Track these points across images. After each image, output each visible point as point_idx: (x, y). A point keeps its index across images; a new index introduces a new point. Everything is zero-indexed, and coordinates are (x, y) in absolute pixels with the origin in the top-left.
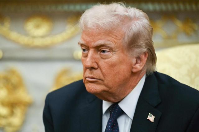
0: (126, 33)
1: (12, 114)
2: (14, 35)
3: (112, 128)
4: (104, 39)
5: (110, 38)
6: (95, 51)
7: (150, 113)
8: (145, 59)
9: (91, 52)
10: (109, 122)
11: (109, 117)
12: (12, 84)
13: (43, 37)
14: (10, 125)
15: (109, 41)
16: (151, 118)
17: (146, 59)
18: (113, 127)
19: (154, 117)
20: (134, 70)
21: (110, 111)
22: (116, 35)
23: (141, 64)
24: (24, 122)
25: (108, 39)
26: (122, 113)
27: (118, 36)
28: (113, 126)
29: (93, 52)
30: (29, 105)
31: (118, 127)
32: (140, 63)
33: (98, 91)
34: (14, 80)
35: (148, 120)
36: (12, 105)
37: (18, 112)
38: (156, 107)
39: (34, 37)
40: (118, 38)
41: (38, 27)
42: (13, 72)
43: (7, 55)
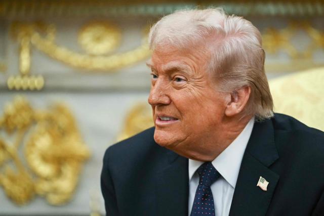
0: (213, 54)
1: (59, 174)
2: (62, 52)
3: (202, 201)
4: (179, 60)
5: (187, 60)
6: (165, 78)
7: (261, 177)
8: (245, 96)
9: (160, 80)
10: (198, 191)
11: (198, 184)
12: (59, 128)
13: (106, 55)
14: (55, 191)
15: (186, 63)
16: (263, 184)
17: (247, 97)
18: (204, 199)
19: (268, 183)
20: (228, 113)
21: (200, 175)
22: (198, 56)
23: (239, 103)
24: (77, 187)
25: (185, 61)
26: (218, 177)
27: (200, 58)
28: (205, 197)
29: (162, 80)
30: (85, 160)
31: (212, 198)
32: (238, 101)
33: (169, 141)
34: (62, 121)
35: (259, 187)
36: (59, 161)
37: (69, 171)
38: (271, 167)
39: (93, 56)
40: (200, 62)
41: (98, 39)
42: (60, 110)
43: (51, 83)
